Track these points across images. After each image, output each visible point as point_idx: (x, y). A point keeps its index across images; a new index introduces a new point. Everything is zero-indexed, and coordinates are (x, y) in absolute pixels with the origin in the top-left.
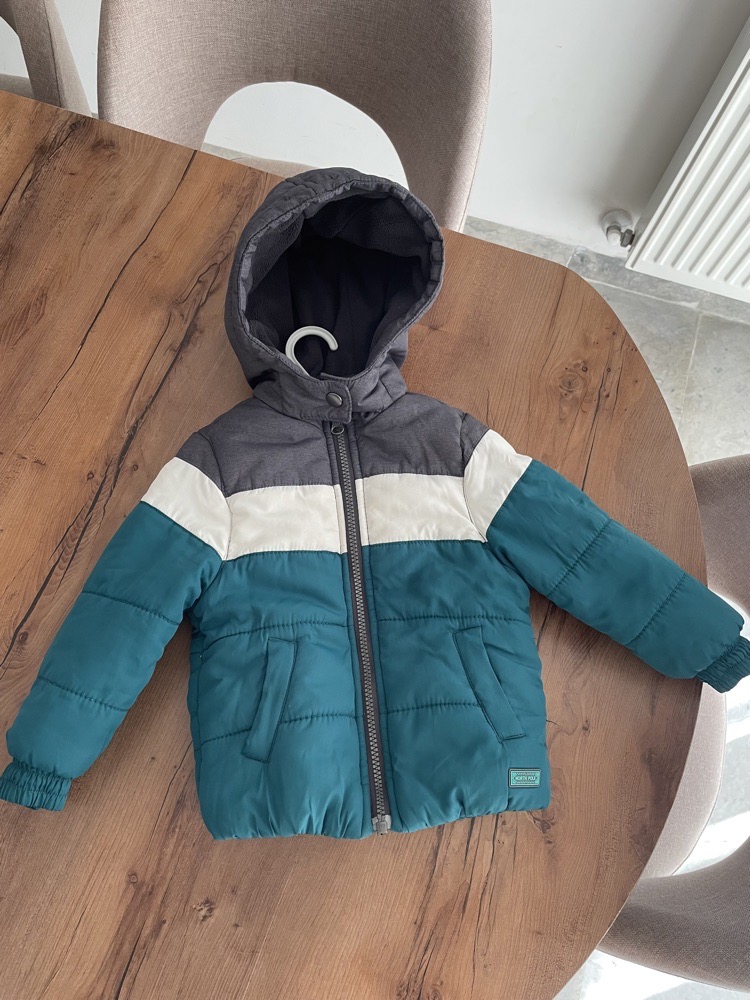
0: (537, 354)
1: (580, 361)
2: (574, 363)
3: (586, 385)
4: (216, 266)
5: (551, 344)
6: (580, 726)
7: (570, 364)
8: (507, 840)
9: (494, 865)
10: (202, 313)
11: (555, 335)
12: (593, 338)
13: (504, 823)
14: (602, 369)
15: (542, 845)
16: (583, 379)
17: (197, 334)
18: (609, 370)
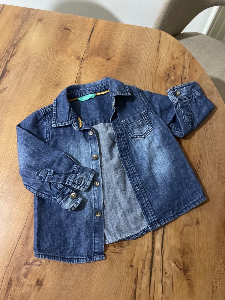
0: (153, 65)
1: (171, 66)
2: (169, 66)
3: (175, 75)
4: (13, 46)
5: (159, 60)
6: (195, 222)
7: (167, 67)
8: (168, 281)
9: (164, 295)
10: (8, 64)
11: (160, 56)
12: (176, 56)
13: (166, 273)
14: (181, 68)
15: (185, 281)
16: (174, 73)
17: (7, 73)
18: (184, 68)
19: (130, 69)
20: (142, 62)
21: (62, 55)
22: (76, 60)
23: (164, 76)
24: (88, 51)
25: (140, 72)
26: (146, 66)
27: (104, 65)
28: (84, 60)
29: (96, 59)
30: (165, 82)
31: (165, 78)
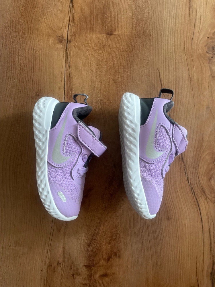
19: (147, 47)
20: (167, 29)
21: (33, 38)
22: (58, 43)
23: (205, 51)
24: (74, 22)
25: (166, 51)
26: (175, 36)
27: (104, 46)
28: (70, 42)
29: (90, 36)
30: (209, 63)
31: (208, 55)
